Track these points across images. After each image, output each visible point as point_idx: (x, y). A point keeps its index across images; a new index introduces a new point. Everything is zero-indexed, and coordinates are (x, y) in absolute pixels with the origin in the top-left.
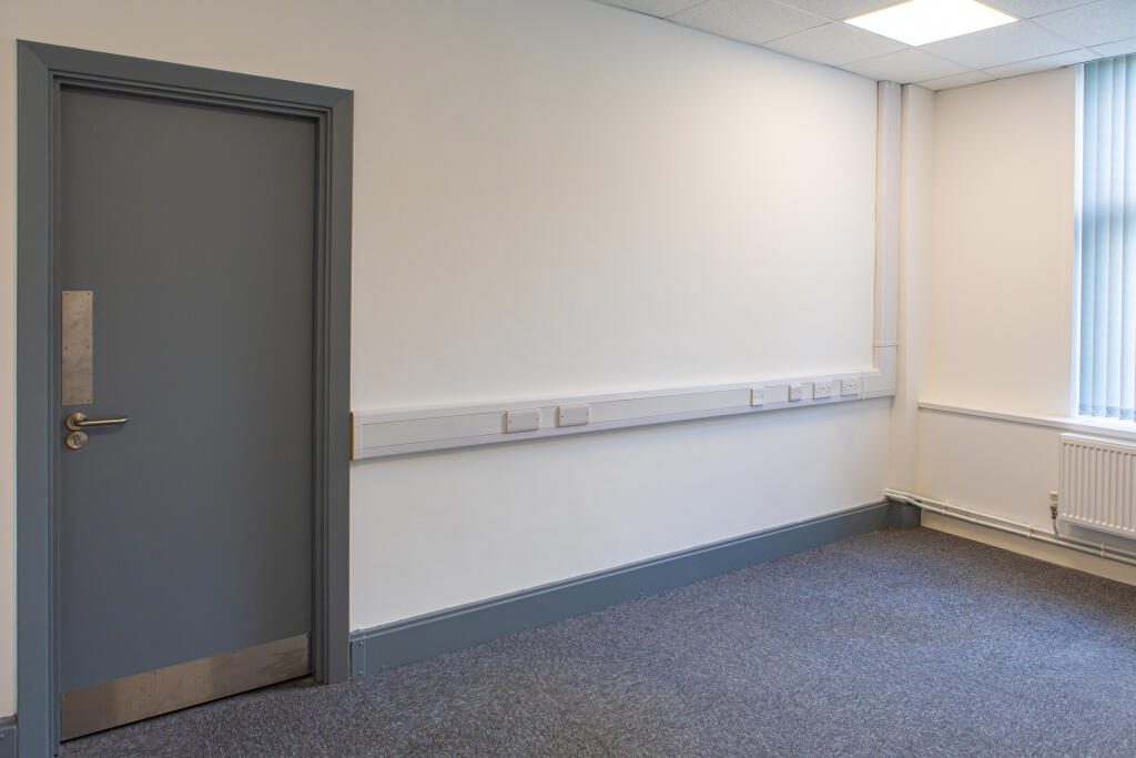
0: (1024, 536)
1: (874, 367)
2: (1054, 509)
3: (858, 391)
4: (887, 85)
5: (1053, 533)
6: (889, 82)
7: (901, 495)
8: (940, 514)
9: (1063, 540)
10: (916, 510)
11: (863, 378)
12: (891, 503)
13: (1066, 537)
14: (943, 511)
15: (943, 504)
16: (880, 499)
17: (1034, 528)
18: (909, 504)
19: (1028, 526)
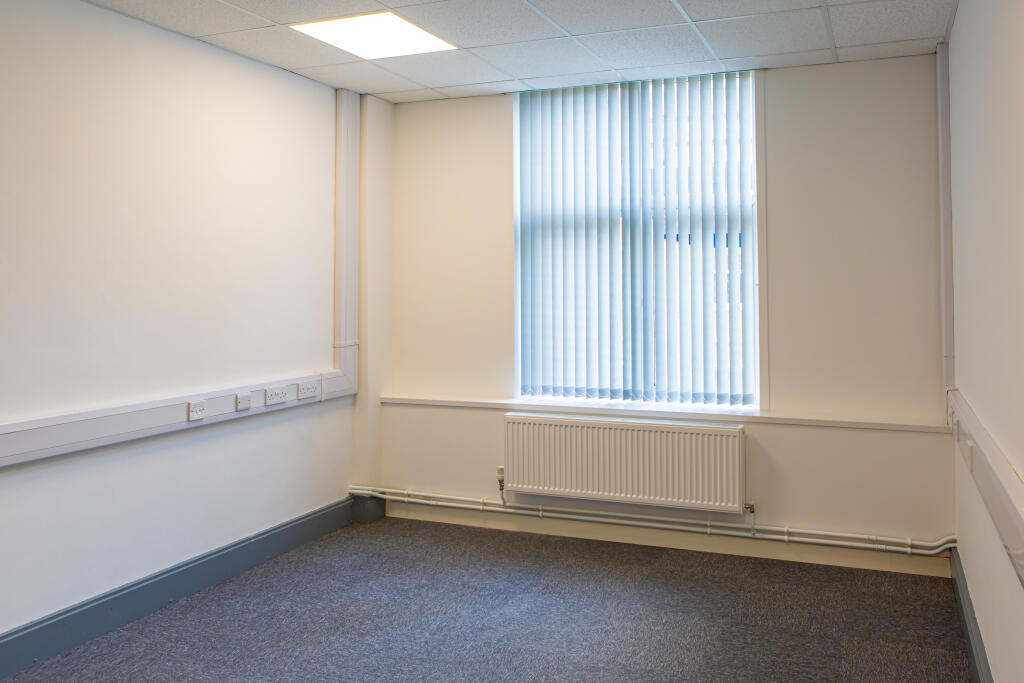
0: (478, 510)
1: (335, 368)
2: (501, 482)
3: (318, 392)
4: (345, 93)
5: (501, 502)
6: (348, 90)
7: (365, 490)
8: (403, 502)
9: (510, 507)
10: (380, 503)
11: (321, 379)
12: (355, 499)
13: (512, 505)
14: (406, 499)
15: (405, 492)
16: (344, 496)
17: (485, 501)
18: (373, 498)
19: (481, 500)
